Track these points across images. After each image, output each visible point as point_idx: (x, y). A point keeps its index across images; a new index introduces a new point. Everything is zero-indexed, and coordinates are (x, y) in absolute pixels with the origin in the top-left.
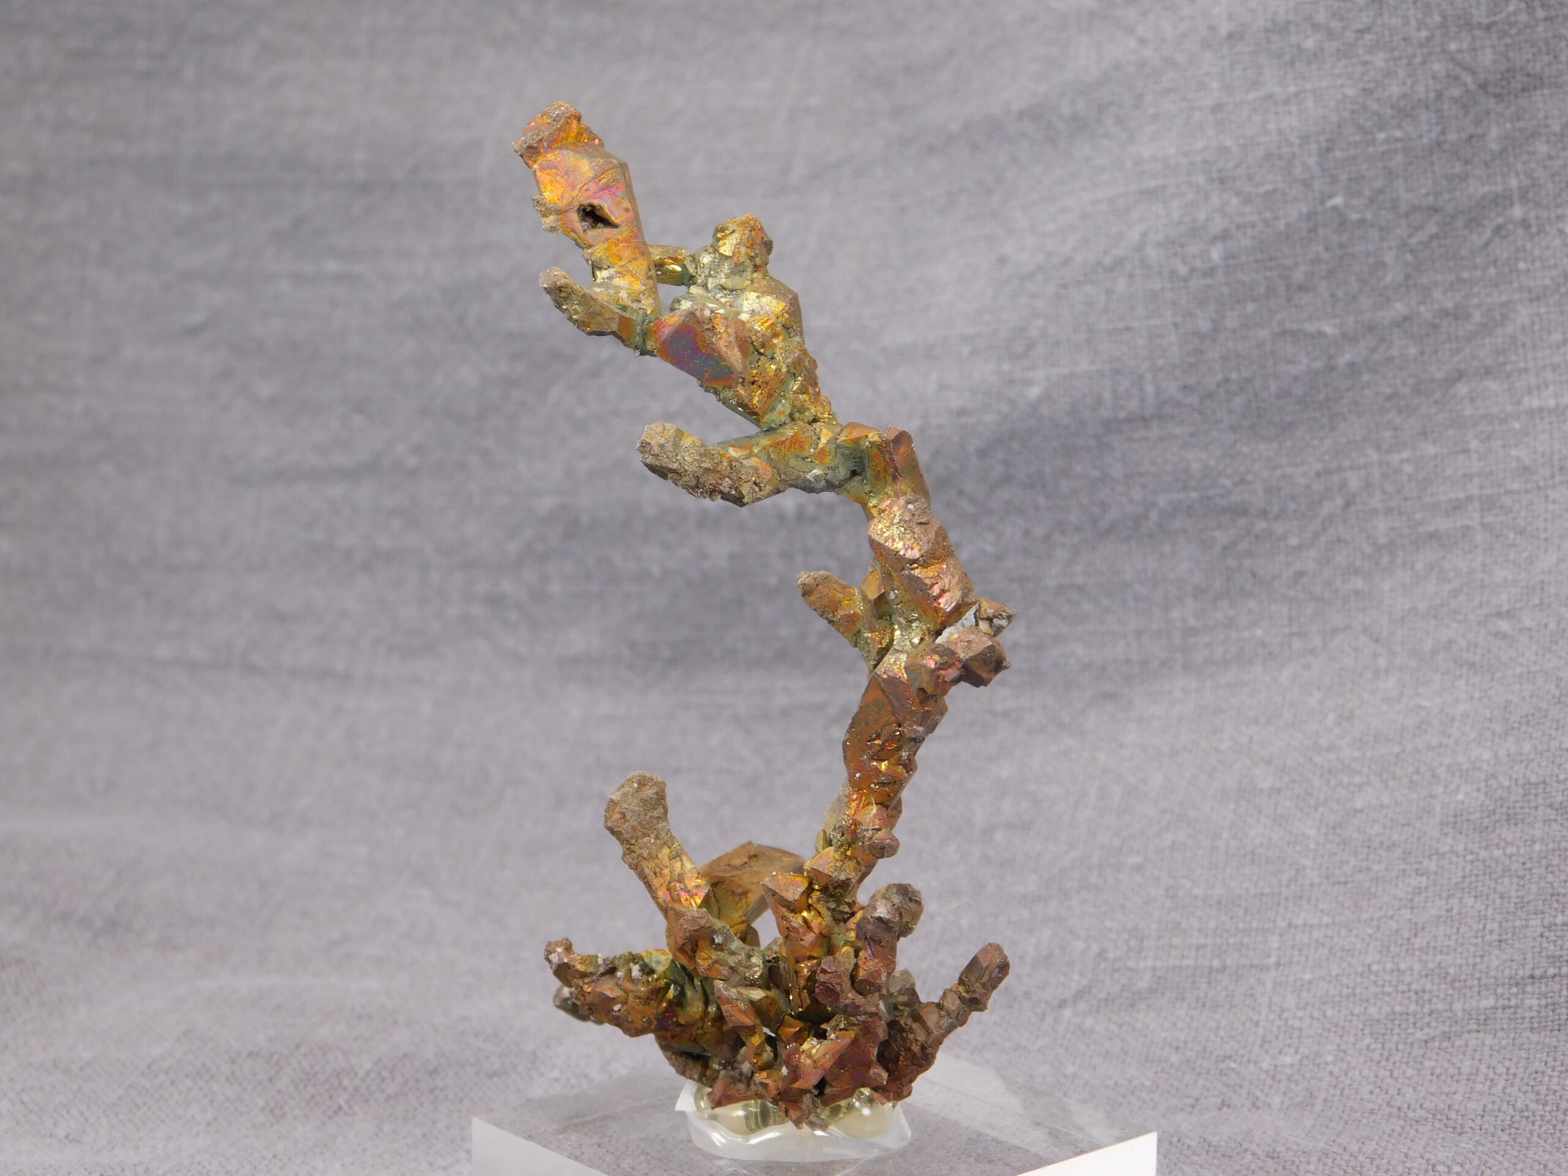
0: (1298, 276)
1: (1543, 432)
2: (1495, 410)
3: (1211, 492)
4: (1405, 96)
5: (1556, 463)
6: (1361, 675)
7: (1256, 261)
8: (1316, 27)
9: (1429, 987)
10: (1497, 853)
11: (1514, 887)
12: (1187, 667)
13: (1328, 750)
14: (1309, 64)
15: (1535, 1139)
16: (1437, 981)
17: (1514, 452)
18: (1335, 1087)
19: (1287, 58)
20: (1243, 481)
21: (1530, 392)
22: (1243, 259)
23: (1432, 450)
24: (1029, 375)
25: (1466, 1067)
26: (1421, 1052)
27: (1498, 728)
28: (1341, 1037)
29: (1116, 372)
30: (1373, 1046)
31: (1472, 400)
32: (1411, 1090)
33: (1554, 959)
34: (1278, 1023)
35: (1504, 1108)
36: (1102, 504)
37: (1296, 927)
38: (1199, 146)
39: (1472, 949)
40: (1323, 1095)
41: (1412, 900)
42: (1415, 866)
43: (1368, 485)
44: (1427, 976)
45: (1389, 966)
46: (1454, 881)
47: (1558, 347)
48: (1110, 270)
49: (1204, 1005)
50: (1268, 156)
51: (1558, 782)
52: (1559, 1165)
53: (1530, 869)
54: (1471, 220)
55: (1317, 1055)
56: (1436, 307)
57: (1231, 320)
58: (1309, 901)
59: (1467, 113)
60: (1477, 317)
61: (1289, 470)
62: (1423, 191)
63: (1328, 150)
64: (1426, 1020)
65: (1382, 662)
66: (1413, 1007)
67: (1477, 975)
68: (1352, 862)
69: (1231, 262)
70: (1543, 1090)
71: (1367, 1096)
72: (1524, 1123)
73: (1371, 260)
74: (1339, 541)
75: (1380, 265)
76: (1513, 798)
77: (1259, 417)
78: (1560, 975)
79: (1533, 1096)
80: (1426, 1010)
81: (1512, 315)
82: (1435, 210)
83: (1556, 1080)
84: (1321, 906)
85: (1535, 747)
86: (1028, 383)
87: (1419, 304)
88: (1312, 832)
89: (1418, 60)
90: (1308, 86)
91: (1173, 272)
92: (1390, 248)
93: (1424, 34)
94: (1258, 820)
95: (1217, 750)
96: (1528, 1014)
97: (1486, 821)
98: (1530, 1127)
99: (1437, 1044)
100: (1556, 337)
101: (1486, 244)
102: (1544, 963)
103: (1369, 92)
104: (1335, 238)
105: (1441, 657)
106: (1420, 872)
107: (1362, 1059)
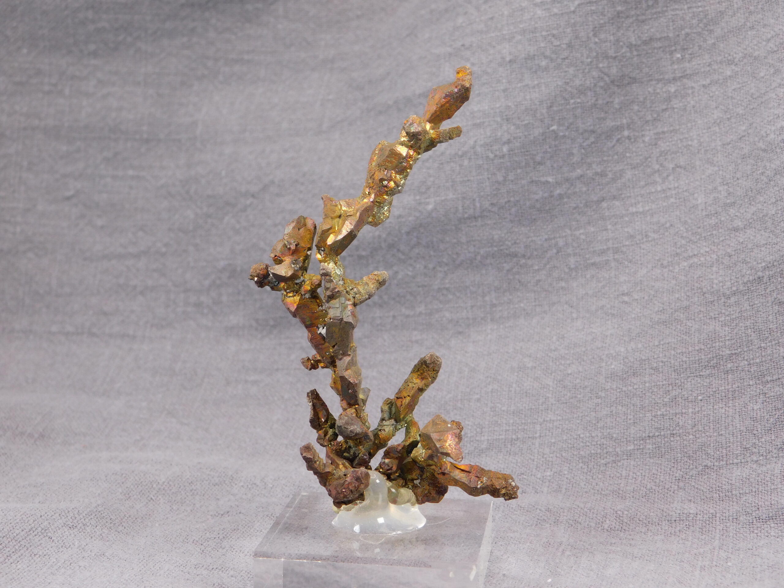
0: (538, 158)
1: (638, 221)
2: (618, 213)
3: (502, 248)
4: (581, 85)
5: (644, 234)
6: (566, 321)
7: (521, 152)
8: (546, 57)
9: (605, 442)
10: (630, 388)
11: (639, 401)
12: (492, 320)
13: (554, 351)
14: (543, 72)
15: (656, 500)
16: (608, 440)
17: (626, 230)
18: (569, 484)
19: (534, 70)
20: (515, 243)
21: (632, 206)
22: (516, 151)
23: (592, 229)
24: (427, 200)
25: (624, 473)
26: (604, 468)
27: (626, 339)
28: (570, 464)
29: (464, 198)
30: (584, 467)
31: (608, 209)
32: (602, 483)
33: (658, 429)
34: (542, 459)
35: (642, 488)
36: (457, 253)
37: (547, 421)
38: (498, 106)
39: (622, 426)
40: (565, 487)
41: (595, 409)
42: (595, 395)
43: (566, 244)
44: (604, 438)
45: (588, 435)
46: (612, 400)
47: (643, 187)
48: (462, 156)
49: (510, 454)
50: (526, 109)
51: (654, 359)
52: (668, 510)
53: (645, 394)
54: (608, 136)
55: (560, 471)
56: (594, 171)
57: (511, 177)
58: (551, 411)
59: (606, 93)
60: (610, 175)
61: (534, 238)
62: (589, 124)
63: (551, 107)
64: (605, 455)
65: (574, 315)
66: (599, 451)
67: (626, 437)
68: (569, 395)
69: (511, 152)
70: (658, 481)
71: (583, 486)
72: (651, 494)
73: (568, 152)
74: (554, 267)
75: (572, 154)
76: (635, 366)
77: (522, 216)
78: (661, 435)
79: (654, 484)
80: (605, 452)
81: (624, 175)
82: (593, 132)
83: (662, 477)
84: (556, 413)
85: (643, 345)
86: (428, 204)
87: (587, 170)
88: (551, 383)
89: (587, 71)
90: (543, 81)
91: (487, 157)
92: (575, 147)
93: (589, 60)
94: (527, 380)
95: (507, 352)
96: (648, 451)
97: (625, 376)
98: (654, 496)
99: (610, 465)
100: (642, 183)
101: (614, 146)
102: (654, 431)
103: (567, 83)
104: (553, 143)
105: (599, 312)
106: (598, 397)
107: (579, 472)
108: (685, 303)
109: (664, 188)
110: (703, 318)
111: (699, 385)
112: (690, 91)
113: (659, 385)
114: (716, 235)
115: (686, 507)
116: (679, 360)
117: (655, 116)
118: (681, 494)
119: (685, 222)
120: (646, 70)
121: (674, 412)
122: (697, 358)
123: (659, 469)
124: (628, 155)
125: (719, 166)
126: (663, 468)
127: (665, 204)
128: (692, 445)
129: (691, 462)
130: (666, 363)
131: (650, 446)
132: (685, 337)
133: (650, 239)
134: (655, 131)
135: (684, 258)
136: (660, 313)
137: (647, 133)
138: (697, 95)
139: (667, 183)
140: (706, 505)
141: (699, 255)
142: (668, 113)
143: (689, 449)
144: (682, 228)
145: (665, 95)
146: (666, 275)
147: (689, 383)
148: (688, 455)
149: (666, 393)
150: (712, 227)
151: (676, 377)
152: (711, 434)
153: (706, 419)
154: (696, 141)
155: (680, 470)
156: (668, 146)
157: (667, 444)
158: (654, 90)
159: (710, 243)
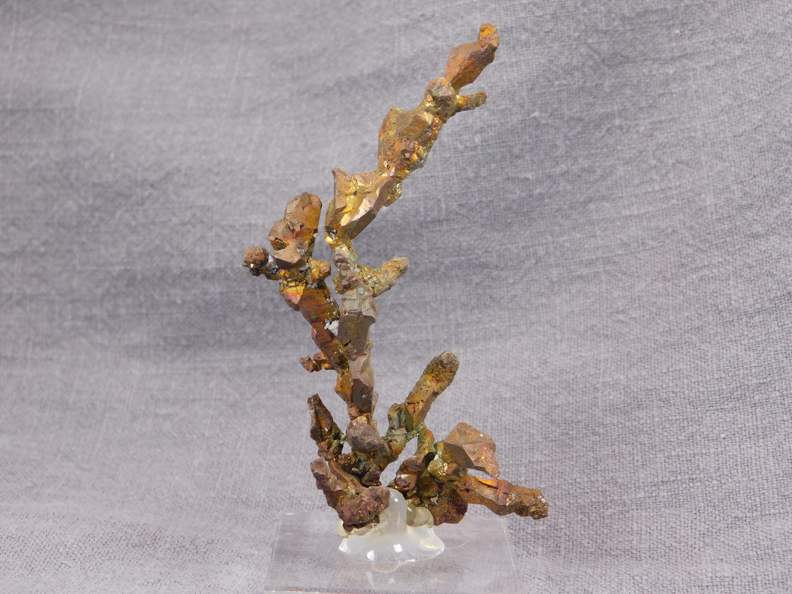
0: (516, 151)
1: (632, 226)
2: (608, 216)
3: (470, 257)
4: (568, 64)
5: (640, 241)
6: (547, 343)
7: (496, 143)
8: (526, 30)
9: (608, 488)
10: (634, 423)
11: (647, 439)
12: (457, 343)
13: (536, 378)
14: (522, 48)
15: (679, 560)
16: (612, 485)
17: (618, 236)
19: (511, 45)
20: (486, 251)
21: (624, 208)
22: (490, 142)
23: (578, 236)
25: (635, 527)
26: (609, 521)
27: (625, 364)
28: (566, 515)
29: (426, 198)
31: (597, 212)
33: (673, 473)
35: (660, 546)
36: (415, 263)
37: (533, 463)
39: (628, 469)
41: (592, 448)
42: (591, 431)
43: (547, 253)
44: (606, 483)
45: (586, 479)
46: (613, 437)
47: (638, 186)
50: (503, 92)
51: (662, 388)
53: (654, 430)
54: (596, 125)
56: (580, 166)
57: (484, 172)
58: (537, 451)
59: (595, 73)
60: (599, 172)
61: (509, 246)
62: (575, 110)
63: (532, 89)
64: (609, 505)
65: (558, 337)
66: (601, 499)
67: (633, 482)
68: (558, 431)
69: (484, 144)
70: (678, 536)
72: (671, 553)
73: (550, 143)
74: (533, 280)
75: (555, 146)
76: (640, 397)
77: (495, 220)
78: (677, 480)
79: (673, 539)
81: (615, 171)
82: (580, 120)
83: (683, 531)
84: (545, 452)
85: (648, 372)
87: (572, 165)
89: (574, 47)
90: (522, 58)
91: (456, 148)
92: (559, 138)
93: (577, 34)
94: (506, 413)
95: (477, 380)
96: (662, 500)
97: (627, 408)
98: (675, 554)
99: (617, 517)
100: (637, 181)
101: (603, 137)
102: (668, 475)
103: (551, 62)
104: (534, 133)
105: (589, 333)
106: (595, 434)
107: (579, 526)
108: (697, 323)
109: (663, 187)
110: (720, 341)
111: (721, 420)
112: (691, 74)
113: (672, 420)
114: (730, 243)
115: (718, 569)
116: (694, 390)
117: (651, 102)
118: (709, 552)
119: (691, 228)
120: (640, 47)
121: (692, 452)
122: (717, 389)
123: (677, 521)
124: (619, 147)
125: (730, 162)
126: (683, 520)
127: (664, 206)
128: (716, 493)
129: (717, 513)
130: (678, 394)
131: (665, 494)
132: (700, 364)
133: (647, 247)
134: (651, 120)
135: (692, 269)
136: (666, 334)
137: (642, 122)
138: (699, 78)
139: (666, 182)
140: (742, 565)
141: (711, 266)
142: (665, 99)
143: (713, 497)
144: (687, 235)
145: (662, 77)
146: (670, 289)
147: (708, 418)
148: (712, 504)
149: (680, 430)
150: (725, 234)
151: (692, 410)
152: (740, 479)
153: (732, 460)
154: (700, 133)
155: (705, 523)
156: (667, 137)
157: (685, 492)
158: (650, 72)
159: (723, 251)
